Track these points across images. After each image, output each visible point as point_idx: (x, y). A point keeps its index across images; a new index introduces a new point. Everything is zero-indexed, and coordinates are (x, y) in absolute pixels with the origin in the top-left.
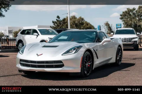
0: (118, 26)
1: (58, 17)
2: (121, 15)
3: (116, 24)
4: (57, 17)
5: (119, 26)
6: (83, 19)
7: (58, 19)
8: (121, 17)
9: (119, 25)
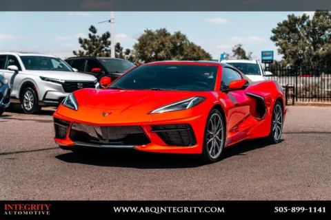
0: (266, 56)
1: (93, 29)
2: (274, 31)
3: (262, 52)
4: (90, 30)
5: (269, 56)
6: (184, 38)
7: (92, 34)
8: (273, 35)
9: (268, 54)
